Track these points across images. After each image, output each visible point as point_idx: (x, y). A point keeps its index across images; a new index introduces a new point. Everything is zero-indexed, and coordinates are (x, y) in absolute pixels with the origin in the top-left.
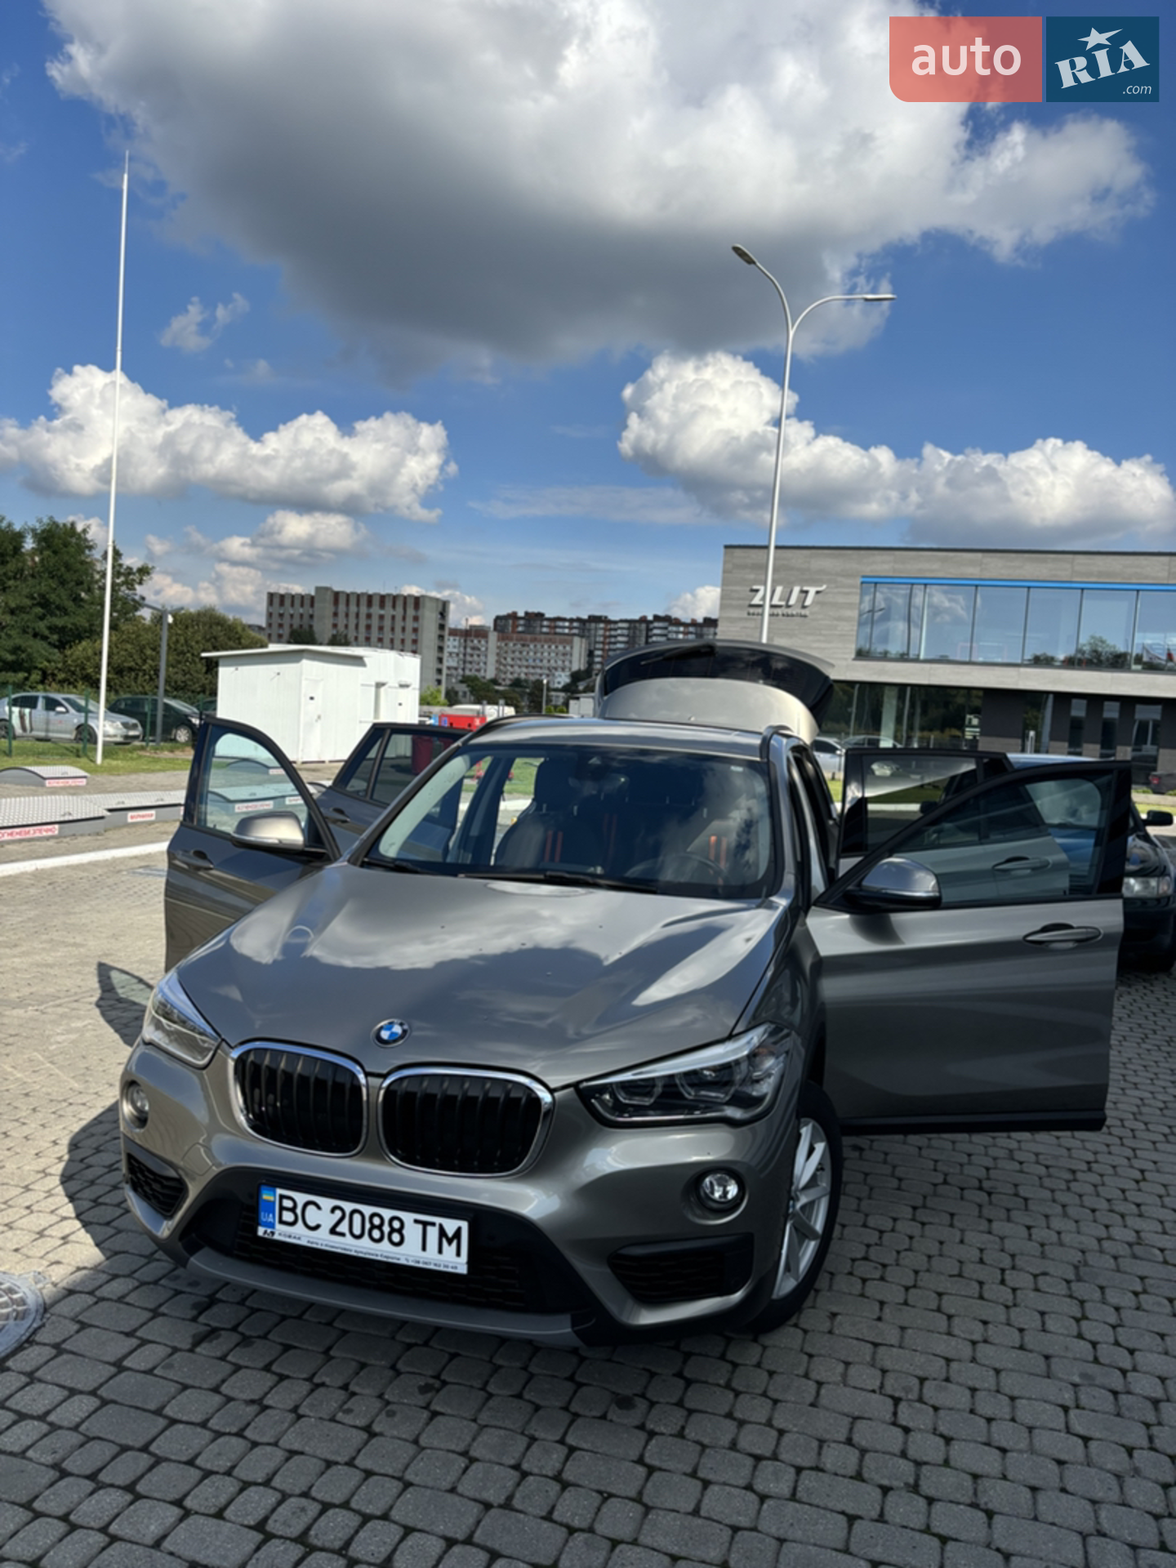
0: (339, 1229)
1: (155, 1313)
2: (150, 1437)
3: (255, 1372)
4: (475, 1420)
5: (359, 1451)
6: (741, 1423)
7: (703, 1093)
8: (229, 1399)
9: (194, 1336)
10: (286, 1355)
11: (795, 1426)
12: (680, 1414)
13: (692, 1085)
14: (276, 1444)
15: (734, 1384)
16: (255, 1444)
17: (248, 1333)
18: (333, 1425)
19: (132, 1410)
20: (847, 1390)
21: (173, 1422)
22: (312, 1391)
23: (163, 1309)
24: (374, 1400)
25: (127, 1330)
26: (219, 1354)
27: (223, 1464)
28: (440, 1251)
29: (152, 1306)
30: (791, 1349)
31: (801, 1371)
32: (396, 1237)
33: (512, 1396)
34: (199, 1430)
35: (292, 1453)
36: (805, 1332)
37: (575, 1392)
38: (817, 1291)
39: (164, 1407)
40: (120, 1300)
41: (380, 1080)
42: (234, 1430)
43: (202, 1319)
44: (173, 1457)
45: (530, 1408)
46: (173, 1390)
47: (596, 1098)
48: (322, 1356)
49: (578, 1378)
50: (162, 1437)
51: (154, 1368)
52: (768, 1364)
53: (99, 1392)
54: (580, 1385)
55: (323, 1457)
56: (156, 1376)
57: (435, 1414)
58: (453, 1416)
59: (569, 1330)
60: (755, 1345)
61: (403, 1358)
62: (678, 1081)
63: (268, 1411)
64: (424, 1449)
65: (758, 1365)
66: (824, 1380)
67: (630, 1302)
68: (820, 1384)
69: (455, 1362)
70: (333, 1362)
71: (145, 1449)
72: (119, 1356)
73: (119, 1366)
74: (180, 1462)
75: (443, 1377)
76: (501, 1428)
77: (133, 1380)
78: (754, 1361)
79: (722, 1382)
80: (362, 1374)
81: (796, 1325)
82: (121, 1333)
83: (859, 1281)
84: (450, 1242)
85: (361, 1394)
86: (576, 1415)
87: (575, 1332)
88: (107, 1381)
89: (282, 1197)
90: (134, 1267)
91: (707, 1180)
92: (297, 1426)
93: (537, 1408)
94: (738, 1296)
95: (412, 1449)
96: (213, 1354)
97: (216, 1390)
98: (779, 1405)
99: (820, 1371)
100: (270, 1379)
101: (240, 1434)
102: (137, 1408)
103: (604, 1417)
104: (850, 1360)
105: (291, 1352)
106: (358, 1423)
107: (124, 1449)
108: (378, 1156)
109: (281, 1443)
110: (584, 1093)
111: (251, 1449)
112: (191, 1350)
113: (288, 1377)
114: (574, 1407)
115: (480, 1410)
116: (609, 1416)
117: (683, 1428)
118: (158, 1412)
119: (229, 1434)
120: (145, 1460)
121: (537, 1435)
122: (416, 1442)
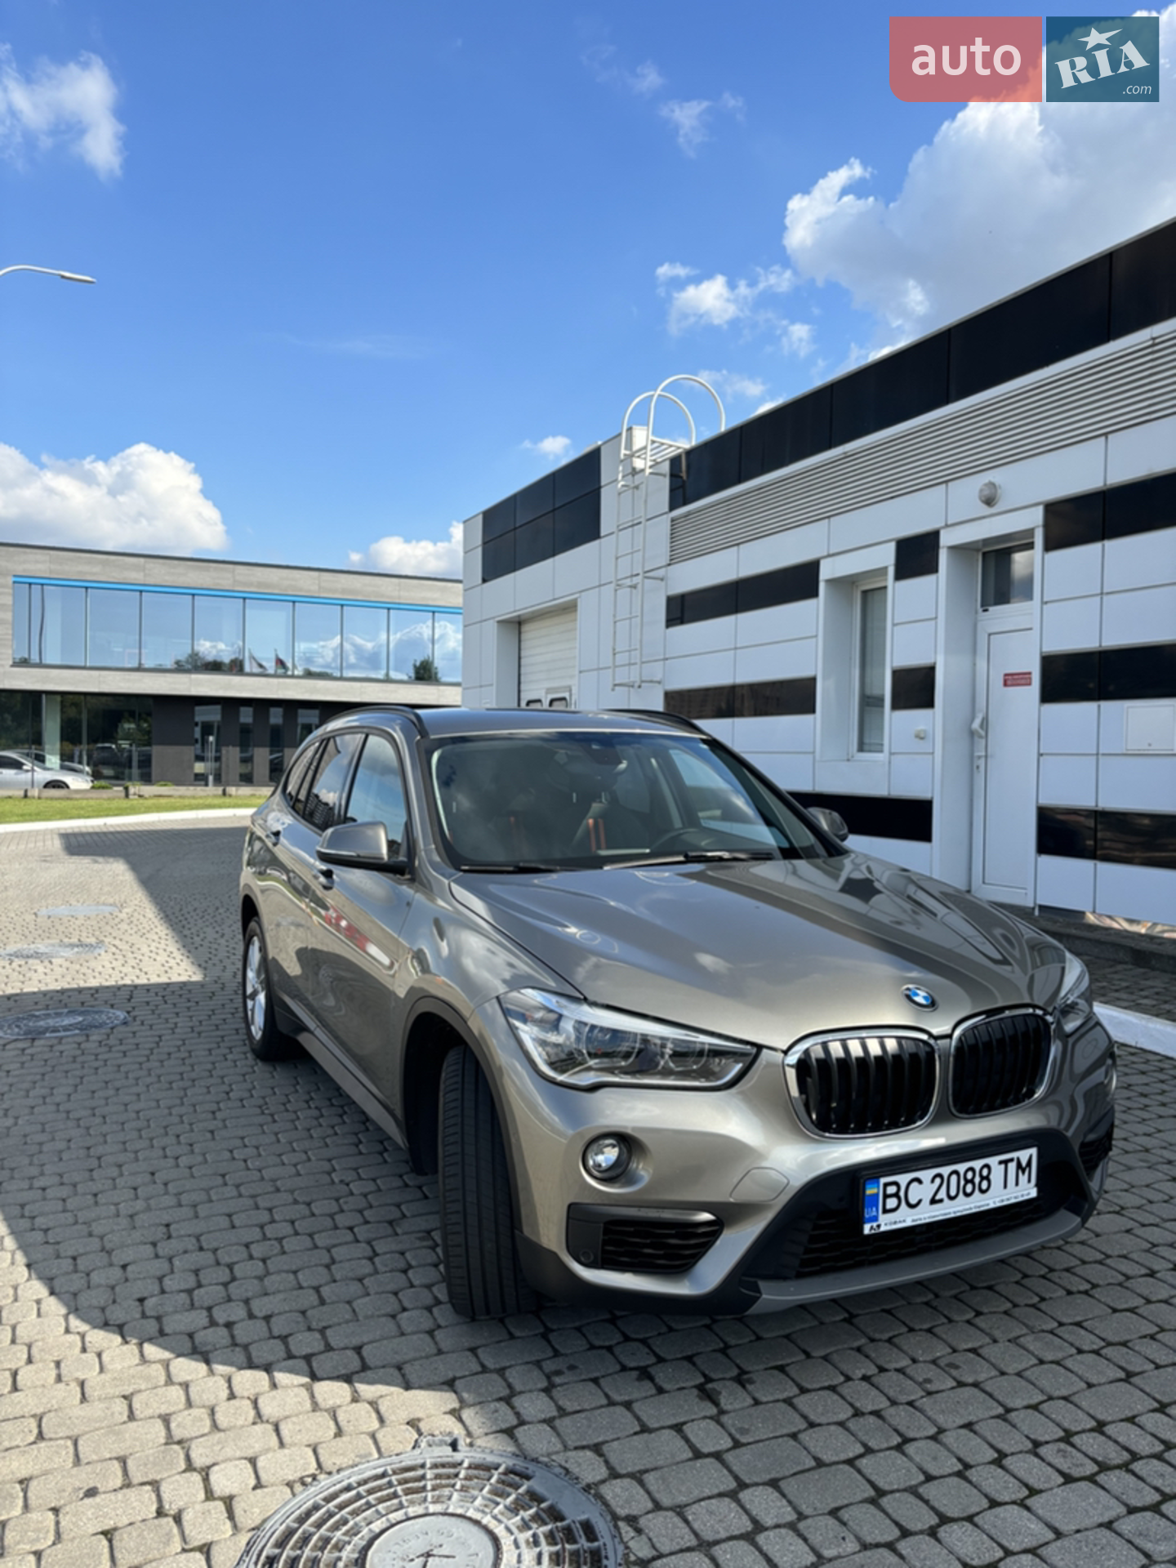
0: (938, 1197)
23: (619, 1398)
28: (1017, 1184)
29: (604, 1402)
32: (984, 1185)
41: (948, 1041)
84: (1024, 1171)
89: (886, 1185)
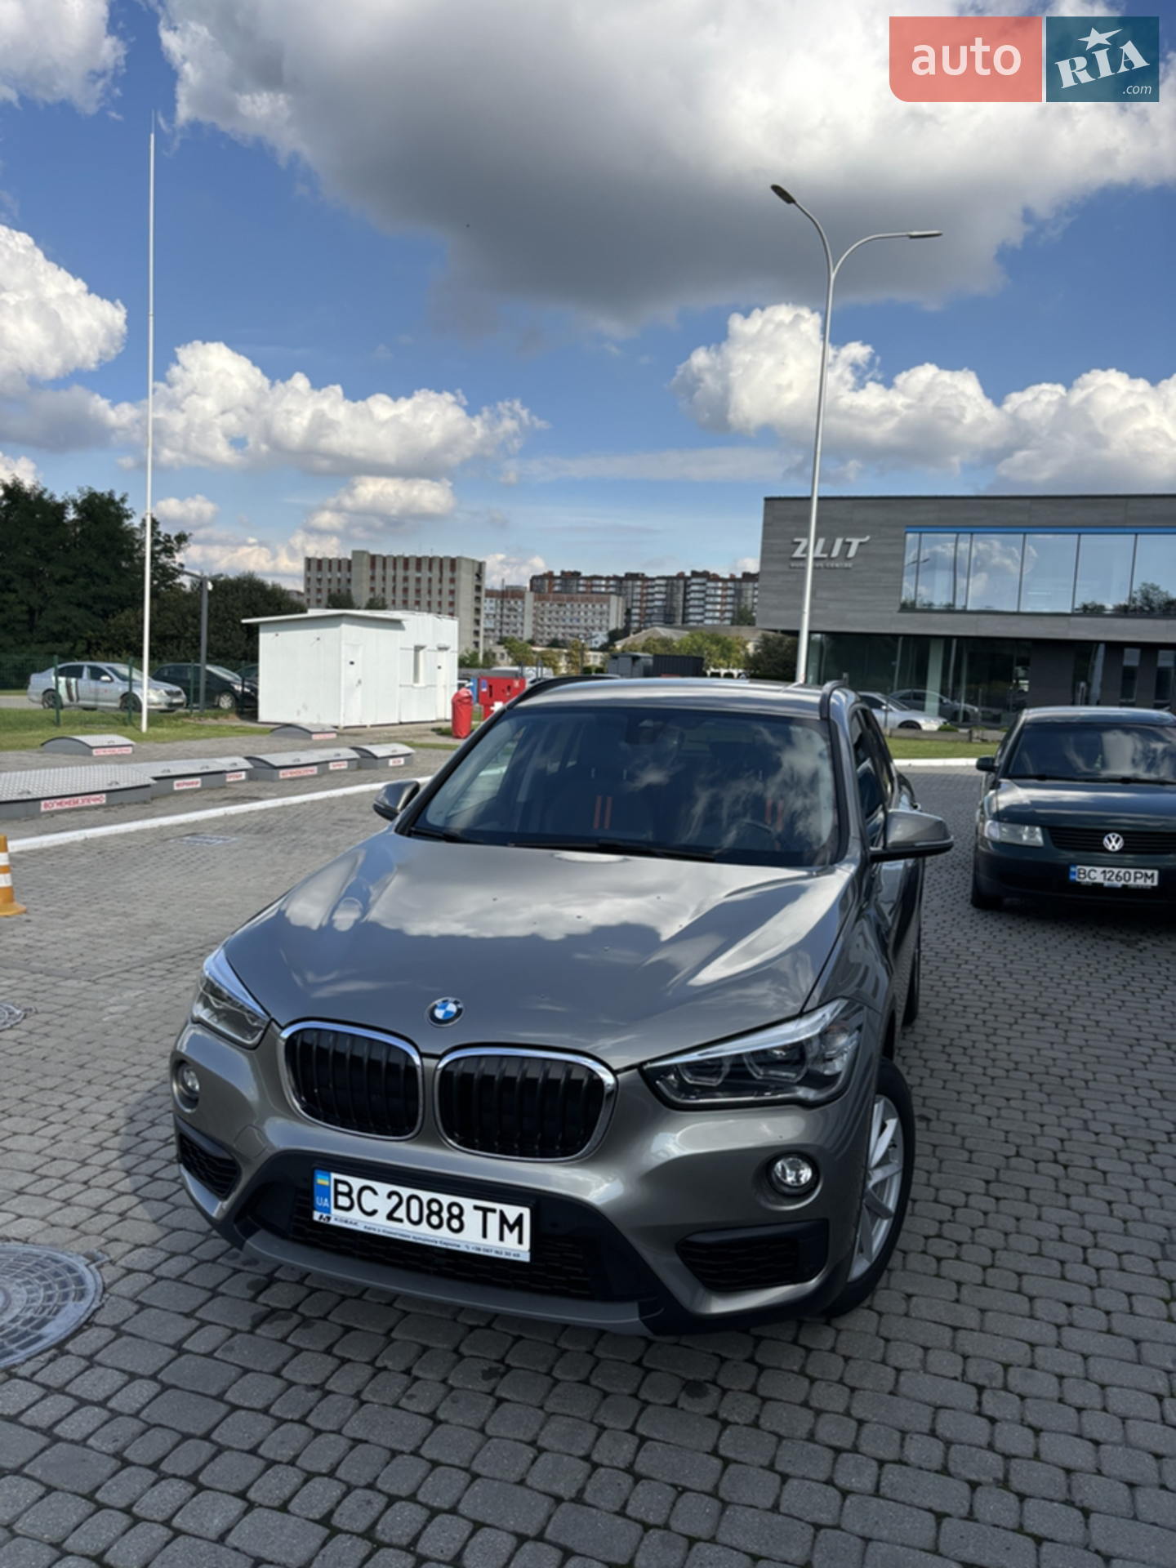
0: (396, 1215)
1: (214, 1293)
2: (211, 1424)
3: (316, 1355)
4: (541, 1408)
5: (424, 1439)
6: (819, 1413)
7: (772, 1072)
8: (291, 1384)
9: (253, 1317)
10: (347, 1337)
11: (875, 1415)
12: (754, 1401)
13: (760, 1064)
14: (339, 1432)
15: (809, 1370)
16: (318, 1432)
17: (307, 1314)
18: (397, 1411)
19: (193, 1395)
20: (927, 1377)
21: (235, 1408)
22: (374, 1375)
23: (222, 1289)
24: (438, 1385)
25: (186, 1310)
26: (279, 1336)
27: (286, 1453)
28: (501, 1238)
29: (210, 1285)
30: (866, 1333)
31: (878, 1356)
32: (455, 1224)
33: (579, 1382)
34: (261, 1416)
35: (357, 1442)
36: (880, 1314)
37: (644, 1378)
38: (890, 1271)
39: (225, 1392)
40: (179, 1279)
41: (435, 1061)
42: (297, 1417)
43: (261, 1299)
44: (235, 1446)
45: (598, 1395)
46: (234, 1374)
47: (661, 1080)
48: (383, 1339)
49: (646, 1363)
50: (223, 1424)
51: (215, 1350)
52: (843, 1349)
53: (159, 1377)
54: (648, 1371)
55: (388, 1445)
56: (217, 1359)
57: (500, 1401)
58: (519, 1403)
59: (637, 1319)
60: (828, 1328)
61: (467, 1341)
62: (745, 1060)
63: (331, 1397)
64: (490, 1438)
65: (833, 1350)
66: (902, 1366)
67: (701, 1291)
68: (898, 1370)
69: (519, 1345)
70: (395, 1344)
71: (206, 1437)
72: (179, 1338)
73: (179, 1349)
74: (242, 1451)
75: (507, 1362)
76: (568, 1416)
77: (193, 1363)
78: (829, 1345)
79: (796, 1368)
80: (424, 1357)
81: (870, 1308)
82: (181, 1313)
83: (934, 1260)
84: (511, 1229)
85: (425, 1379)
86: (646, 1403)
87: (643, 1321)
88: (167, 1365)
89: (337, 1182)
90: (192, 1245)
91: (779, 1165)
92: (360, 1413)
93: (606, 1395)
94: (813, 1283)
95: (478, 1438)
96: (273, 1336)
97: (277, 1374)
98: (857, 1393)
99: (900, 1355)
100: (331, 1363)
101: (302, 1421)
102: (198, 1393)
103: (674, 1405)
104: (928, 1344)
105: (353, 1334)
106: (422, 1409)
107: (186, 1437)
108: (434, 1140)
109: (345, 1431)
110: (648, 1075)
111: (315, 1437)
112: (251, 1332)
113: (349, 1360)
114: (643, 1395)
115: (546, 1397)
116: (680, 1405)
117: (758, 1417)
118: (219, 1398)
119: (292, 1421)
120: (207, 1448)
121: (606, 1423)
122: (482, 1430)
